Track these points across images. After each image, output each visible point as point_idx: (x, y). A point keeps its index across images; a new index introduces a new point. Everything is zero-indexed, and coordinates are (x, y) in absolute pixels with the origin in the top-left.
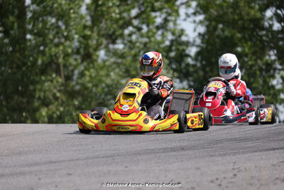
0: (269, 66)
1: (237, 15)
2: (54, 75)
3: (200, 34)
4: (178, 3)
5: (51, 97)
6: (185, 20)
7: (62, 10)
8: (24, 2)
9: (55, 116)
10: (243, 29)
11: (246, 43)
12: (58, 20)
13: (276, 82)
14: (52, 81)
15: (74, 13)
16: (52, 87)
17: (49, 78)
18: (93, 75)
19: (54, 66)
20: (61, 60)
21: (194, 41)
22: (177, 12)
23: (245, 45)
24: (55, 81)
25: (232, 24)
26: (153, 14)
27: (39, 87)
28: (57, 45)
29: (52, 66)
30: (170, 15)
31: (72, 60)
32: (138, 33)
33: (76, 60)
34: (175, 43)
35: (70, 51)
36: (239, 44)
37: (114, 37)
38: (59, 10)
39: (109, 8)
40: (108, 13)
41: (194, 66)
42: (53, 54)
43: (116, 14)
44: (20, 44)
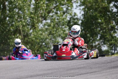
2: (18, 35)
3: (83, 15)
4: (72, 1)
6: (76, 9)
11: (103, 18)
12: (19, 10)
15: (25, 7)
17: (16, 36)
18: (35, 34)
19: (18, 30)
20: (21, 28)
21: (80, 18)
22: (72, 5)
25: (96, 10)
26: (62, 6)
28: (19, 22)
30: (69, 7)
31: (26, 28)
32: (56, 15)
33: (27, 28)
34: (72, 19)
35: (24, 24)
37: (45, 17)
38: (19, 6)
39: (41, 4)
40: (41, 6)
42: (17, 26)
43: (44, 7)
44: (3, 22)
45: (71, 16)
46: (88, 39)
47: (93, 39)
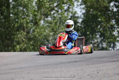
0: (112, 27)
1: (99, 5)
2: (22, 31)
3: (83, 13)
5: (21, 41)
6: (77, 7)
7: (25, 4)
8: (9, 1)
9: (23, 48)
10: (101, 11)
11: (103, 17)
12: (23, 8)
13: (115, 33)
14: (21, 34)
15: (30, 5)
16: (21, 37)
18: (38, 31)
19: (22, 28)
20: (25, 25)
21: (81, 16)
22: (73, 4)
23: (102, 17)
25: (96, 9)
26: (63, 5)
27: (16, 36)
28: (23, 19)
29: (21, 27)
30: (70, 5)
31: (29, 25)
32: (57, 13)
33: (31, 25)
34: (72, 17)
35: (29, 21)
36: (100, 17)
37: (47, 15)
38: (24, 4)
39: (45, 3)
40: (45, 5)
41: (81, 27)
42: (22, 22)
43: (47, 5)
44: (8, 19)
45: (72, 15)
46: (88, 37)
47: (92, 37)
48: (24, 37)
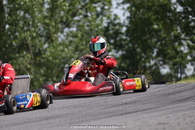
1: (151, 2)
2: (25, 53)
3: (128, 17)
5: (24, 69)
6: (117, 8)
7: (27, 6)
12: (25, 13)
13: (184, 49)
14: (24, 57)
15: (36, 7)
16: (24, 61)
17: (22, 55)
18: (53, 51)
19: (25, 46)
20: (29, 42)
21: (124, 22)
22: (110, 2)
23: (159, 23)
24: (26, 57)
25: (149, 9)
26: (94, 5)
28: (24, 31)
29: (23, 46)
30: (105, 5)
33: (40, 41)
34: (111, 25)
35: (35, 35)
36: (155, 23)
38: (25, 6)
39: (61, 3)
40: (61, 6)
41: (126, 40)
42: (23, 38)
43: (66, 6)
45: (109, 21)
46: (139, 57)
47: (145, 56)
48: (29, 62)
